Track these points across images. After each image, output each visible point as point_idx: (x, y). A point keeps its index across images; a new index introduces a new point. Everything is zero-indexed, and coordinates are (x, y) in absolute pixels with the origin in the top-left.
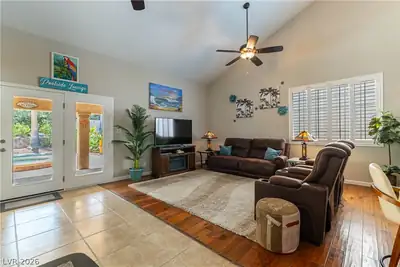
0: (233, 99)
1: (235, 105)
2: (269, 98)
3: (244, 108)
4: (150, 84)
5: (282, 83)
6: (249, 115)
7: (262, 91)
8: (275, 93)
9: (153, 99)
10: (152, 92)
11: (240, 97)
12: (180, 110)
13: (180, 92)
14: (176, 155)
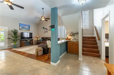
1: (44, 30)
3: (46, 30)
4: (20, 24)
6: (47, 32)
9: (20, 27)
10: (20, 26)
11: (45, 28)
12: (29, 30)
13: (29, 26)
14: (27, 41)
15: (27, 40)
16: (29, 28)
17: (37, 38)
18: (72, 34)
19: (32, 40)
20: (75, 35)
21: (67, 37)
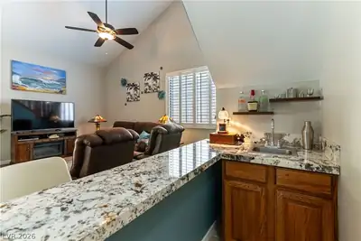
0: (124, 82)
1: (125, 90)
2: (151, 82)
3: (132, 91)
4: (13, 62)
5: (161, 68)
6: (137, 99)
7: (146, 75)
8: (155, 78)
9: (16, 79)
10: (13, 73)
11: (130, 81)
12: (61, 92)
13: (63, 73)
14: (47, 140)
15: (45, 136)
16: (63, 81)
17: (98, 124)
18: (250, 107)
19: (73, 133)
20: (278, 108)
21: (223, 127)
